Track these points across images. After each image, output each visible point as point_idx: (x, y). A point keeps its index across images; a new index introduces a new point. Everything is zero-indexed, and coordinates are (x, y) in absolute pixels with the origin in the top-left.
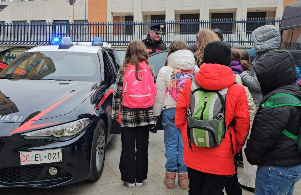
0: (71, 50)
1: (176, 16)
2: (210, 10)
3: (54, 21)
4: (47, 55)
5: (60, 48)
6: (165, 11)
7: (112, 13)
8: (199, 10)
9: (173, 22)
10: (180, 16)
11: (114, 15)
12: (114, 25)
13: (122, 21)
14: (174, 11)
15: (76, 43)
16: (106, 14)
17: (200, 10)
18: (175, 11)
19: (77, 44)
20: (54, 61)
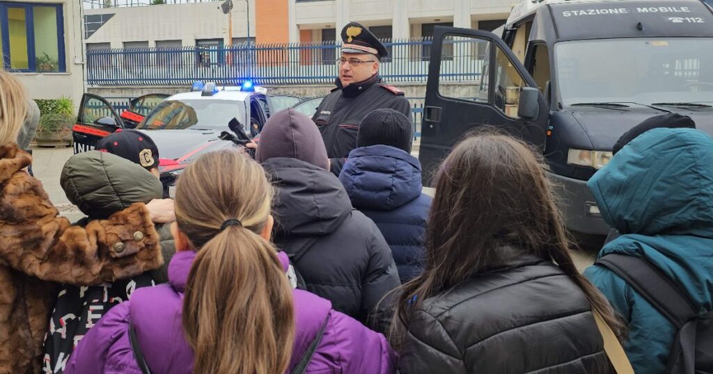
0: (215, 97)
1: (412, 27)
2: (471, 15)
3: (197, 41)
4: (188, 104)
5: (203, 95)
6: (391, 20)
7: (298, 26)
8: (453, 16)
9: (407, 42)
10: (421, 26)
11: (302, 28)
12: (302, 48)
13: (317, 41)
14: (407, 19)
15: (222, 88)
16: (286, 27)
17: (455, 17)
18: (409, 19)
19: (223, 90)
20: (195, 110)
